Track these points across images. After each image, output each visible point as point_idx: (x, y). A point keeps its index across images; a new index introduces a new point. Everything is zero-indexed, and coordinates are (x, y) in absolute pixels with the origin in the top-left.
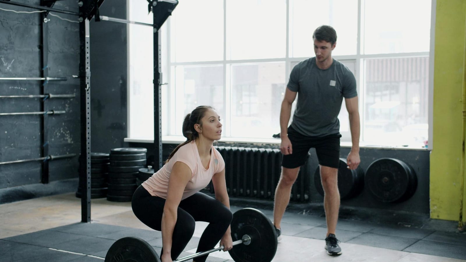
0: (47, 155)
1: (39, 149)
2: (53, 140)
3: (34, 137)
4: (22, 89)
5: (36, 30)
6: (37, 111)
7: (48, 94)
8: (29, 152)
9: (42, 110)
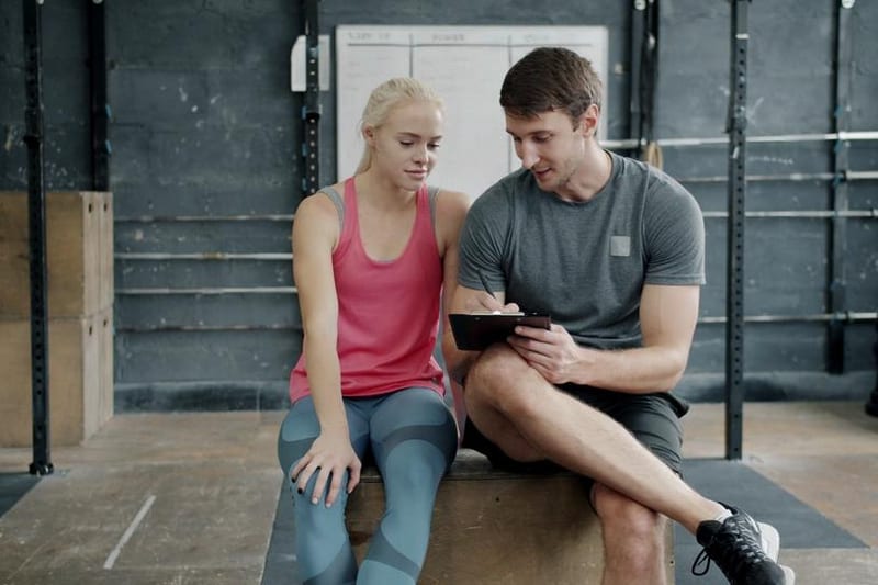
0: (840, 309)
1: (821, 295)
2: (863, 276)
3: (809, 268)
4: (780, 160)
5: (825, 28)
6: (818, 209)
7: (844, 172)
8: (794, 301)
9: (831, 206)
